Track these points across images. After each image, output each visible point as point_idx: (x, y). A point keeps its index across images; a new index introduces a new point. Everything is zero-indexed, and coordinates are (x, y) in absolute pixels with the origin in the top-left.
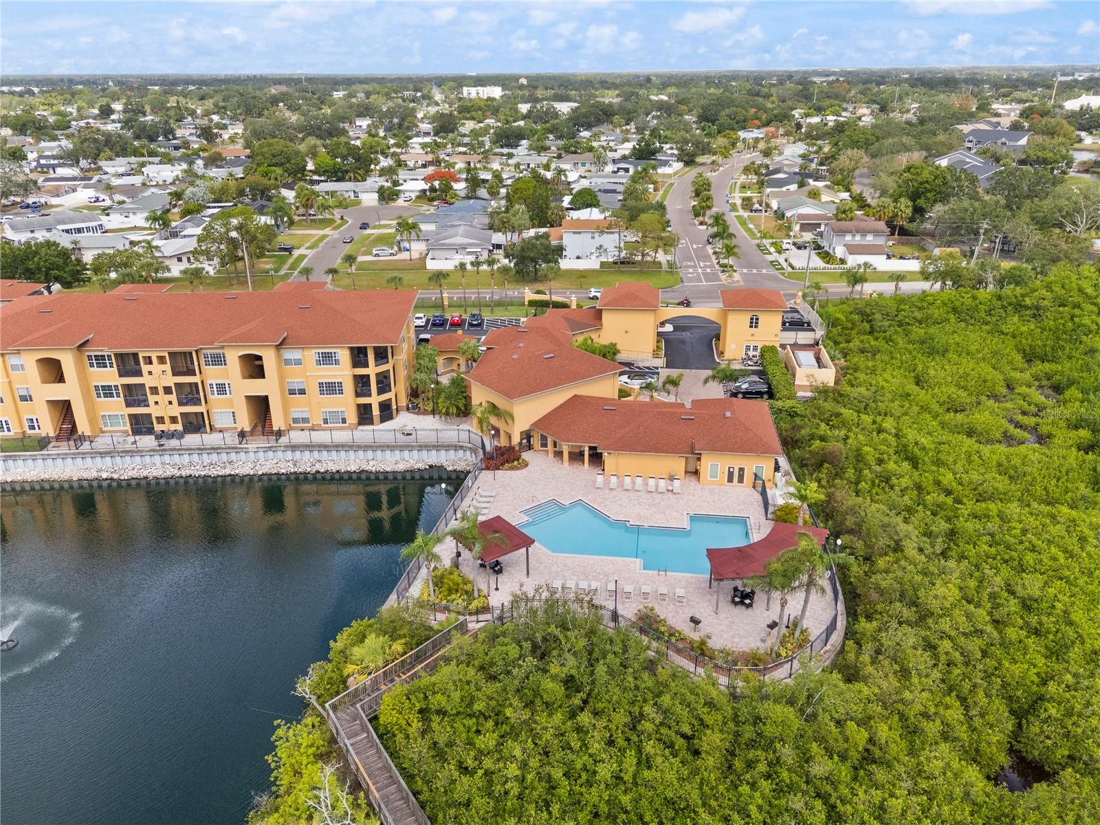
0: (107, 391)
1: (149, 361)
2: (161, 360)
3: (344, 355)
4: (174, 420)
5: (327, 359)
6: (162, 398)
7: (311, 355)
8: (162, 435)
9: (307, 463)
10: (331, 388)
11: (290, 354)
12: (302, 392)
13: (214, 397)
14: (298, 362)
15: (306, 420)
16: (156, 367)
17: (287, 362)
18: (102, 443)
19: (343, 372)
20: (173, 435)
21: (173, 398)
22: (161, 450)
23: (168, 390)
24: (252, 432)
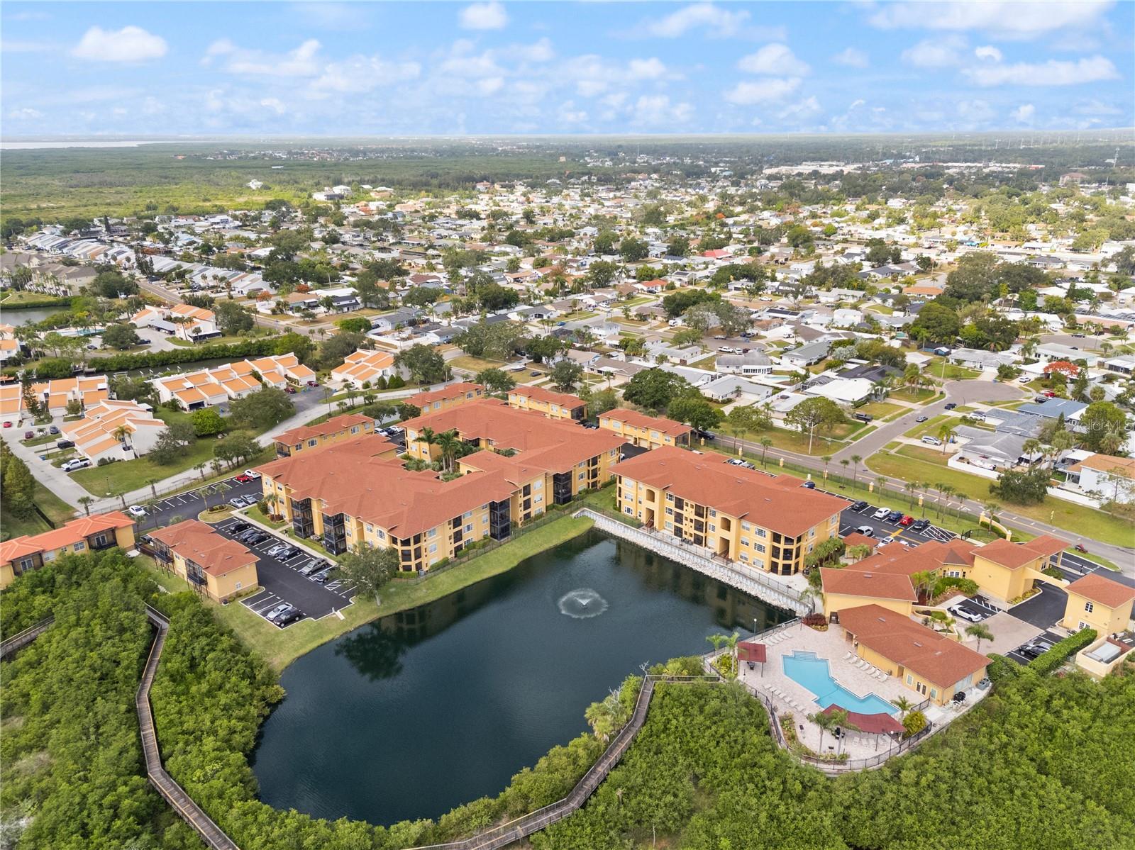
0: (670, 511)
1: (687, 505)
2: (692, 506)
3: (768, 534)
4: (691, 535)
5: (760, 532)
6: (688, 522)
7: (754, 528)
8: (684, 540)
9: (736, 581)
10: (760, 548)
11: (745, 523)
12: (747, 544)
13: (710, 531)
14: (748, 529)
15: (746, 559)
16: (689, 508)
17: (744, 527)
18: (659, 535)
19: (767, 542)
20: (688, 542)
21: (693, 525)
22: (680, 548)
23: (691, 521)
24: (720, 555)
